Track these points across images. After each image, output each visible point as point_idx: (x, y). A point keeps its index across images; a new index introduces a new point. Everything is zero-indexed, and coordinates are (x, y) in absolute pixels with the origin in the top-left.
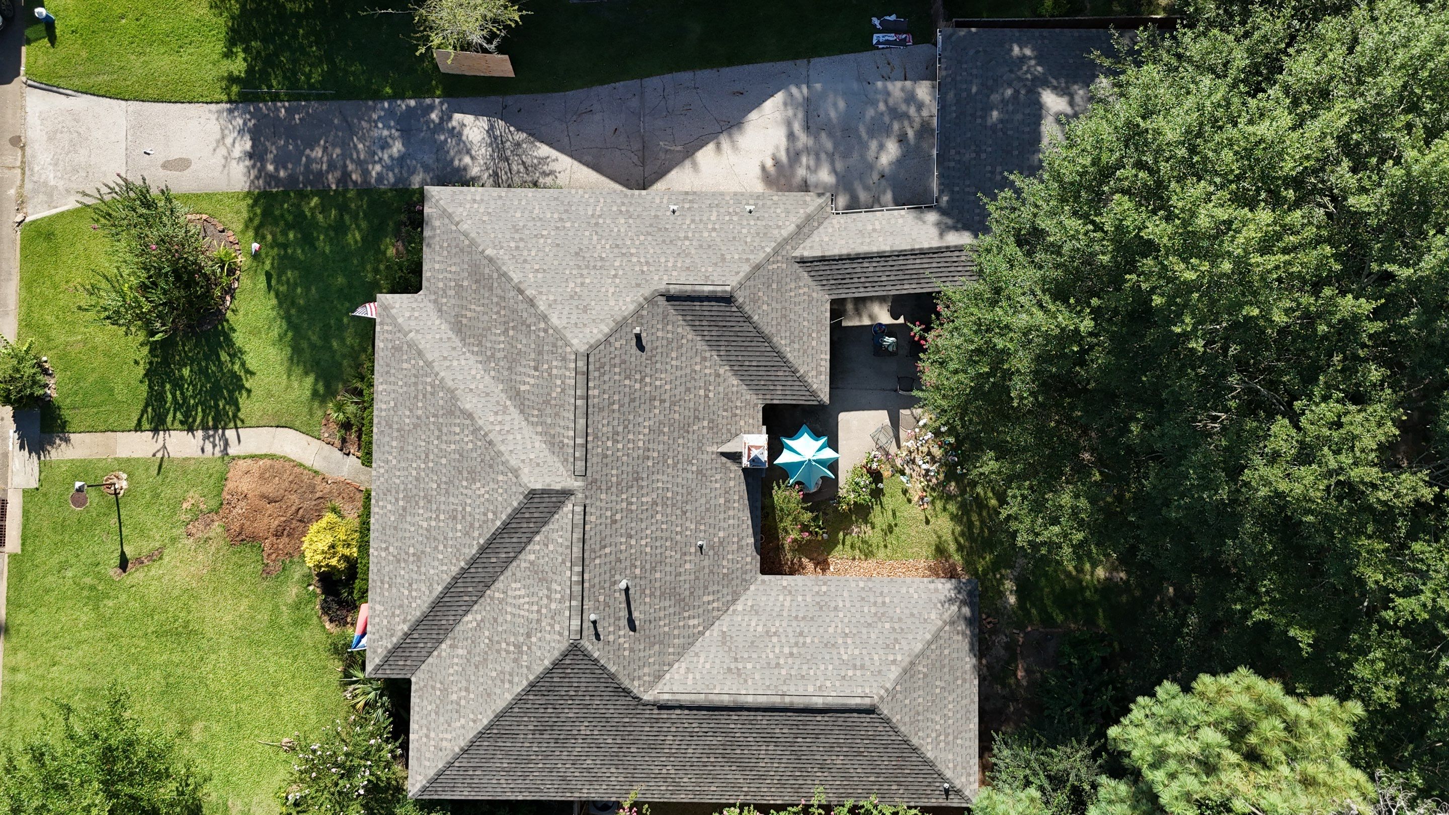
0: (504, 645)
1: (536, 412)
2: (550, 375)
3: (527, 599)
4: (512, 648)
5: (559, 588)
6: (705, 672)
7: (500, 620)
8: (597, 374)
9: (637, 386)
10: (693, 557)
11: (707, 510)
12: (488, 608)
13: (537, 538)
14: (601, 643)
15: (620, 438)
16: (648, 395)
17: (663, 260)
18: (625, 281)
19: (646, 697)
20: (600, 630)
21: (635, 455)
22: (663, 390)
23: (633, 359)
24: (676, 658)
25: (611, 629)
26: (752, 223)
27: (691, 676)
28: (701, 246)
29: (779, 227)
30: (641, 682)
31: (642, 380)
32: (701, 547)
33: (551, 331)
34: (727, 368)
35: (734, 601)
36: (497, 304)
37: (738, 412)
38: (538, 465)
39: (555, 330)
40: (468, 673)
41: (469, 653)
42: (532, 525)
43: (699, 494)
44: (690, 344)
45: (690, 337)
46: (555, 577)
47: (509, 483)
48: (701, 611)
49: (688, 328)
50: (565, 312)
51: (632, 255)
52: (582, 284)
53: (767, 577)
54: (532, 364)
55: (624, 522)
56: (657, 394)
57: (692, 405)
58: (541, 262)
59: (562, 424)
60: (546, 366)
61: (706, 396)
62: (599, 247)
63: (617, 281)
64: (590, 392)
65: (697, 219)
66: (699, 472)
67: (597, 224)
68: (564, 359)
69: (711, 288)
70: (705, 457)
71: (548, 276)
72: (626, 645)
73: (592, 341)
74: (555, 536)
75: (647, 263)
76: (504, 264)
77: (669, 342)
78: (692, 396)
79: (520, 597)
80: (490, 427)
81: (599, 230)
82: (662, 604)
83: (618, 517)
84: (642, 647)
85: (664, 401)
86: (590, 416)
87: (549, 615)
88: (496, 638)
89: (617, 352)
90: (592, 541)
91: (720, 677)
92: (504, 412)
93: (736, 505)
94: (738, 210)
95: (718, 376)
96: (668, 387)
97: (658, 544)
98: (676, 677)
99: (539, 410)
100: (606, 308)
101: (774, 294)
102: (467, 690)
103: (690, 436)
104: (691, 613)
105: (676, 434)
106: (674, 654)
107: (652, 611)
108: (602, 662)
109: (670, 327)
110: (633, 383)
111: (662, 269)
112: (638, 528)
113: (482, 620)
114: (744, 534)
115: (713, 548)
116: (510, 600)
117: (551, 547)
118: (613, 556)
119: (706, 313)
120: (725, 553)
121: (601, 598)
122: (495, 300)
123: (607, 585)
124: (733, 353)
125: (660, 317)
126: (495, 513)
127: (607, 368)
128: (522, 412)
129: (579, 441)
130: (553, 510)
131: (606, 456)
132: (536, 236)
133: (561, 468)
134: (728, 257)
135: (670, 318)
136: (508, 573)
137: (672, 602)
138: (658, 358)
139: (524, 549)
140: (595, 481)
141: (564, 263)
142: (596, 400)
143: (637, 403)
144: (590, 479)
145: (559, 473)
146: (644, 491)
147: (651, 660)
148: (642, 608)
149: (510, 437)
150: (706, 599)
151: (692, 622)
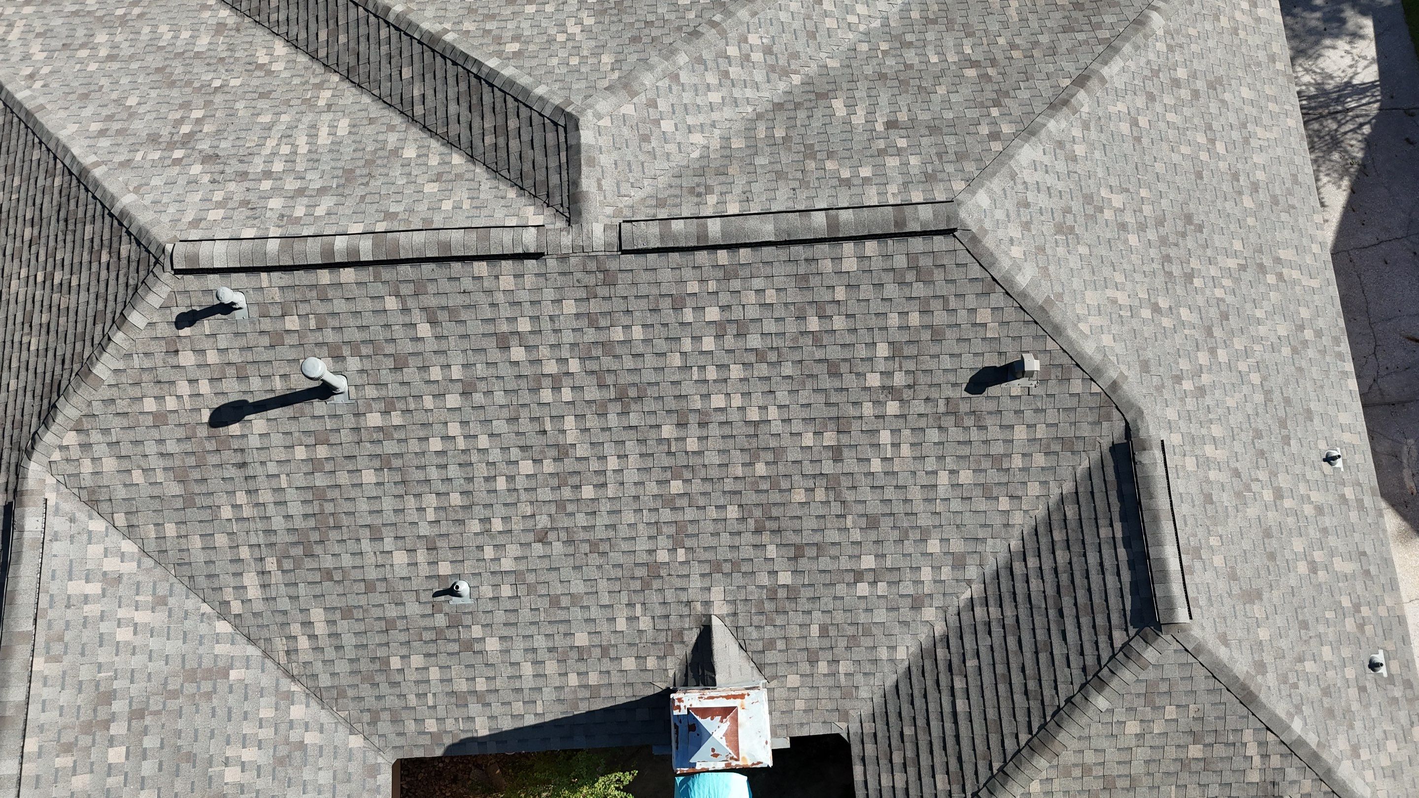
0: (197, 114)
1: (779, 133)
2: (881, 153)
3: (303, 149)
4: (185, 129)
5: (320, 211)
6: (104, 627)
7: (262, 104)
8: (900, 261)
9: (874, 380)
10: (424, 570)
11: (555, 602)
12: (296, 81)
13: (457, 159)
14: (169, 331)
15: (729, 341)
16: (852, 411)
17: (1217, 431)
18: (1148, 331)
19: (34, 469)
20: (207, 325)
21: (687, 388)
22: (869, 452)
23: (947, 362)
24: (151, 546)
25: (212, 357)
26: (1350, 673)
27: (93, 588)
28: (1268, 534)
29: (1355, 751)
30: (75, 453)
31: (891, 391)
32: (453, 591)
33: (996, 146)
34: (939, 629)
35: (317, 694)
36: (1035, 44)
37: (823, 667)
38: (645, 138)
39: (1004, 157)
40: (149, 58)
41: (198, 56)
42: (489, 140)
43: (595, 574)
44: (998, 521)
45: (1017, 518)
46: (350, 202)
47: (593, 77)
48: (284, 604)
49: (1040, 512)
50: (1050, 180)
51: (1213, 351)
52: (1123, 227)
53: (386, 778)
54: (903, 117)
55: (505, 370)
56: (856, 437)
57: (833, 536)
58: (1154, 134)
59: (756, 187)
60: (902, 143)
61: (859, 576)
62: (1213, 271)
63: (1146, 313)
64: (848, 248)
65: (1327, 521)
66: (654, 570)
67: (1261, 268)
68: (929, 178)
69: (1173, 565)
70: (696, 583)
71: (1127, 147)
72: (171, 403)
73: (989, 242)
74: (461, 194)
75: (1201, 391)
76: (1137, 48)
77: (997, 461)
78: (856, 535)
79: (313, 136)
80: (733, 35)
81: (1248, 276)
82: (291, 494)
83: (518, 353)
84: (171, 447)
85: (837, 459)
86: (781, 253)
87: (252, 197)
88: (218, 99)
89: (962, 316)
90: (445, 285)
91: (85, 673)
92: (772, 68)
93: (573, 680)
94: (1368, 629)
95: (917, 604)
96: (876, 465)
97: (453, 471)
98: (95, 550)
99: (786, 139)
100: (1077, 283)
101: (1171, 752)
102: (111, 58)
103: (748, 538)
104: (277, 577)
105: (750, 497)
106: (161, 538)
107: (272, 468)
108: (119, 337)
109: (1040, 460)
110: (881, 366)
111: (1194, 429)
112: (491, 412)
113: (269, 73)
114: (496, 709)
115: (455, 623)
116: (307, 119)
117: (431, 188)
118: (410, 347)
119: (1093, 559)
120: (443, 659)
121: (292, 323)
122: (1044, 39)
123: (330, 336)
124: (984, 643)
125: (1066, 431)
126: (517, 54)
127: (919, 289)
128: (778, 107)
129: (714, 228)
130: (528, 183)
131: (677, 308)
132: (1209, 127)
133: (638, 195)
134: (1257, 610)
135: (1066, 460)
136: (376, 110)
137: (299, 523)
138: (955, 433)
139: (433, 134)
140: (610, 281)
141: (1162, 187)
142: (827, 266)
143: (827, 382)
144: (613, 265)
145: (625, 188)
146: (592, 422)
147: (137, 476)
148: (277, 439)
149: (712, 79)
150: (317, 615)
151: (251, 580)
